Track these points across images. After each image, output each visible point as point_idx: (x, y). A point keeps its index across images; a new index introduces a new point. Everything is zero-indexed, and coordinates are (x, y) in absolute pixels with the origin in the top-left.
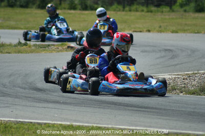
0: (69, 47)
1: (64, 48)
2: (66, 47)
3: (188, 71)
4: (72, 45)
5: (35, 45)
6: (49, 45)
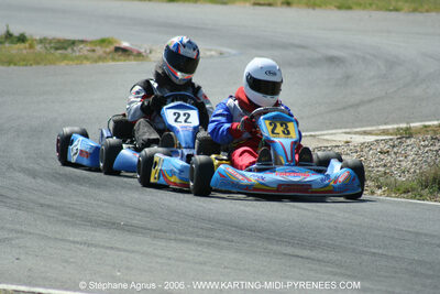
0: (118, 49)
1: (108, 50)
2: (112, 48)
3: (385, 124)
4: (125, 44)
5: (41, 41)
6: (73, 43)
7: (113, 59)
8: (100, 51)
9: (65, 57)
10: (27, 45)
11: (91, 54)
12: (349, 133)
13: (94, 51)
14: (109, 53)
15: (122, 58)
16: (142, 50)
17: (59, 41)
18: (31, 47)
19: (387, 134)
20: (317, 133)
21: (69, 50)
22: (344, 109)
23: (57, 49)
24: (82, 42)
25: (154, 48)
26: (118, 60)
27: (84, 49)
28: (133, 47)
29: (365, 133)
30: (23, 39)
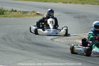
1: (35, 14)
4: (38, 12)
5: (20, 11)
6: (27, 12)
7: (37, 16)
8: (33, 14)
9: (26, 16)
10: (17, 12)
11: (31, 15)
14: (35, 15)
16: (42, 14)
17: (24, 12)
21: (26, 14)
24: (29, 12)
25: (44, 13)
26: (38, 16)
27: (29, 14)
28: (40, 13)
30: (16, 11)
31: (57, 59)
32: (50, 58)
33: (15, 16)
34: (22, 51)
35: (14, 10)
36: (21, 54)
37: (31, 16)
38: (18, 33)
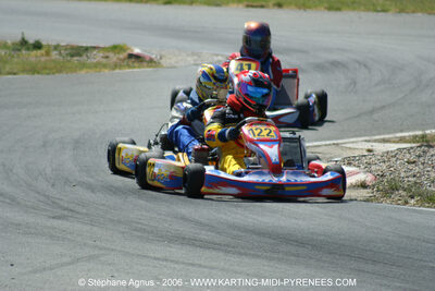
0: (131, 56)
1: (122, 56)
3: (402, 131)
4: (137, 51)
5: (56, 47)
6: (86, 49)
7: (129, 67)
8: (114, 57)
9: (83, 66)
10: (43, 51)
11: (104, 61)
12: (369, 141)
13: (107, 57)
14: (124, 59)
15: (136, 64)
16: (153, 56)
17: (73, 48)
18: (48, 54)
19: (406, 142)
20: (340, 141)
21: (84, 57)
22: (359, 116)
23: (72, 56)
24: (94, 48)
25: (163, 53)
26: (135, 67)
27: (98, 57)
28: (146, 54)
29: (385, 141)
30: (38, 46)
31: (207, 253)
32: (176, 251)
33: (33, 70)
34: (56, 223)
35: (31, 41)
36: (52, 237)
37: (105, 66)
38: (44, 146)
